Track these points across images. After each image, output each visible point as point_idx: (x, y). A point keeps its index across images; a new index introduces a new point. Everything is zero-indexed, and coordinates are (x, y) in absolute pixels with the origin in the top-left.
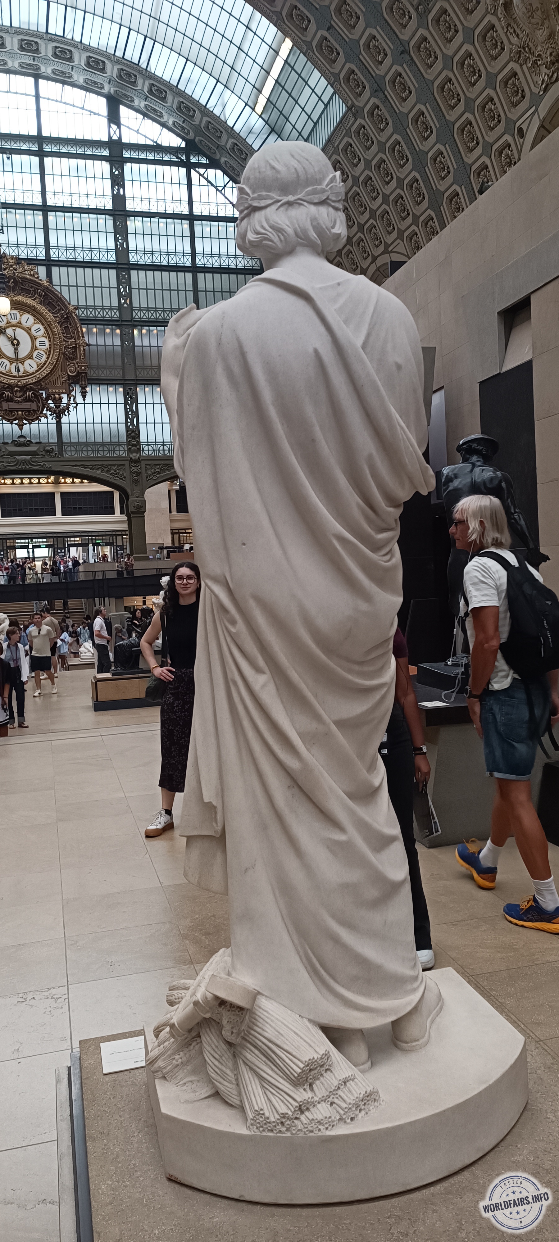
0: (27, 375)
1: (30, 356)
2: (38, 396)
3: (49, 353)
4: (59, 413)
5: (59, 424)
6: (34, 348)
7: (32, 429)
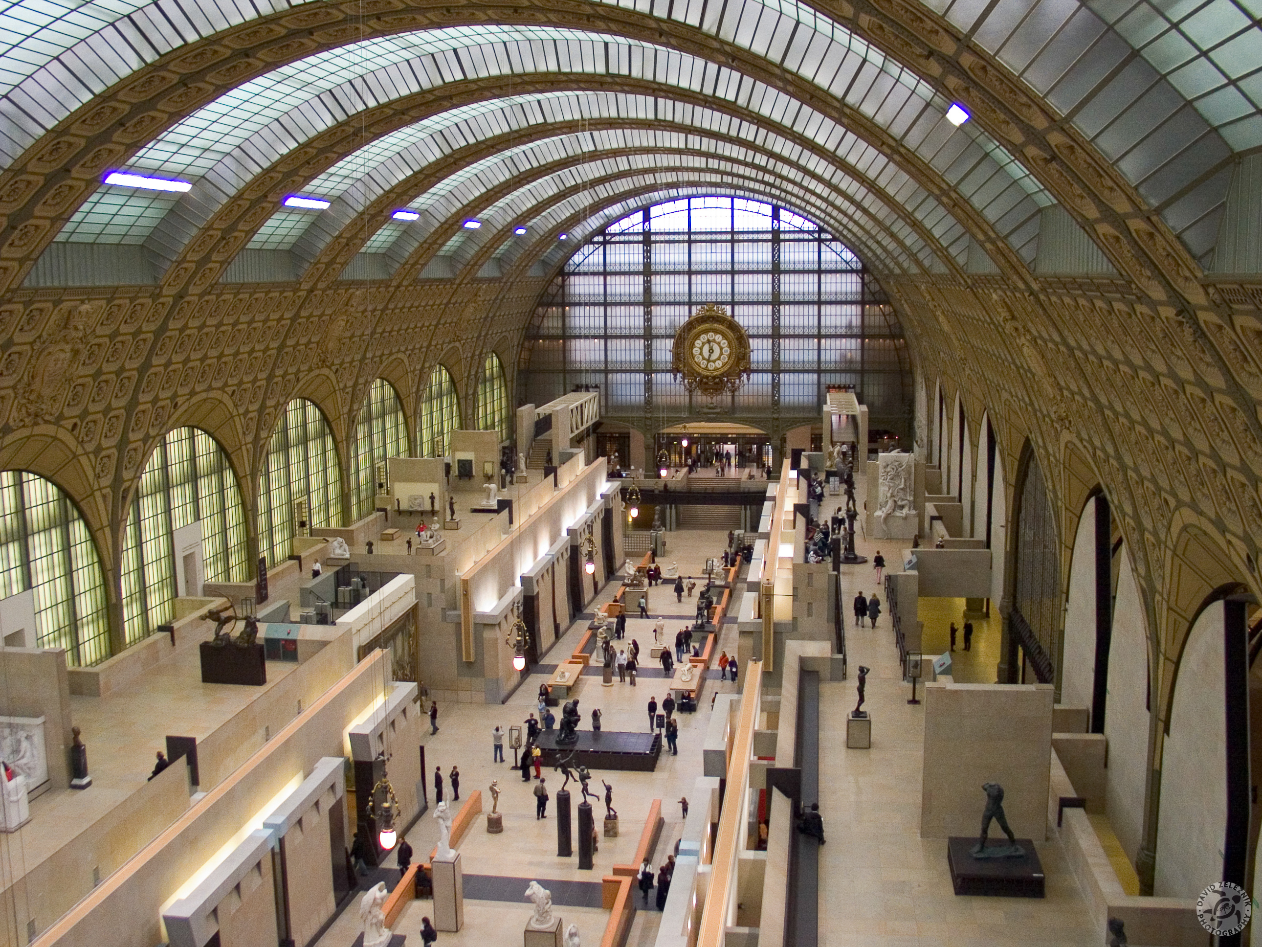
0: (716, 369)
1: (719, 359)
2: (721, 381)
3: (730, 356)
4: (733, 391)
5: (733, 397)
6: (721, 354)
7: (717, 399)
